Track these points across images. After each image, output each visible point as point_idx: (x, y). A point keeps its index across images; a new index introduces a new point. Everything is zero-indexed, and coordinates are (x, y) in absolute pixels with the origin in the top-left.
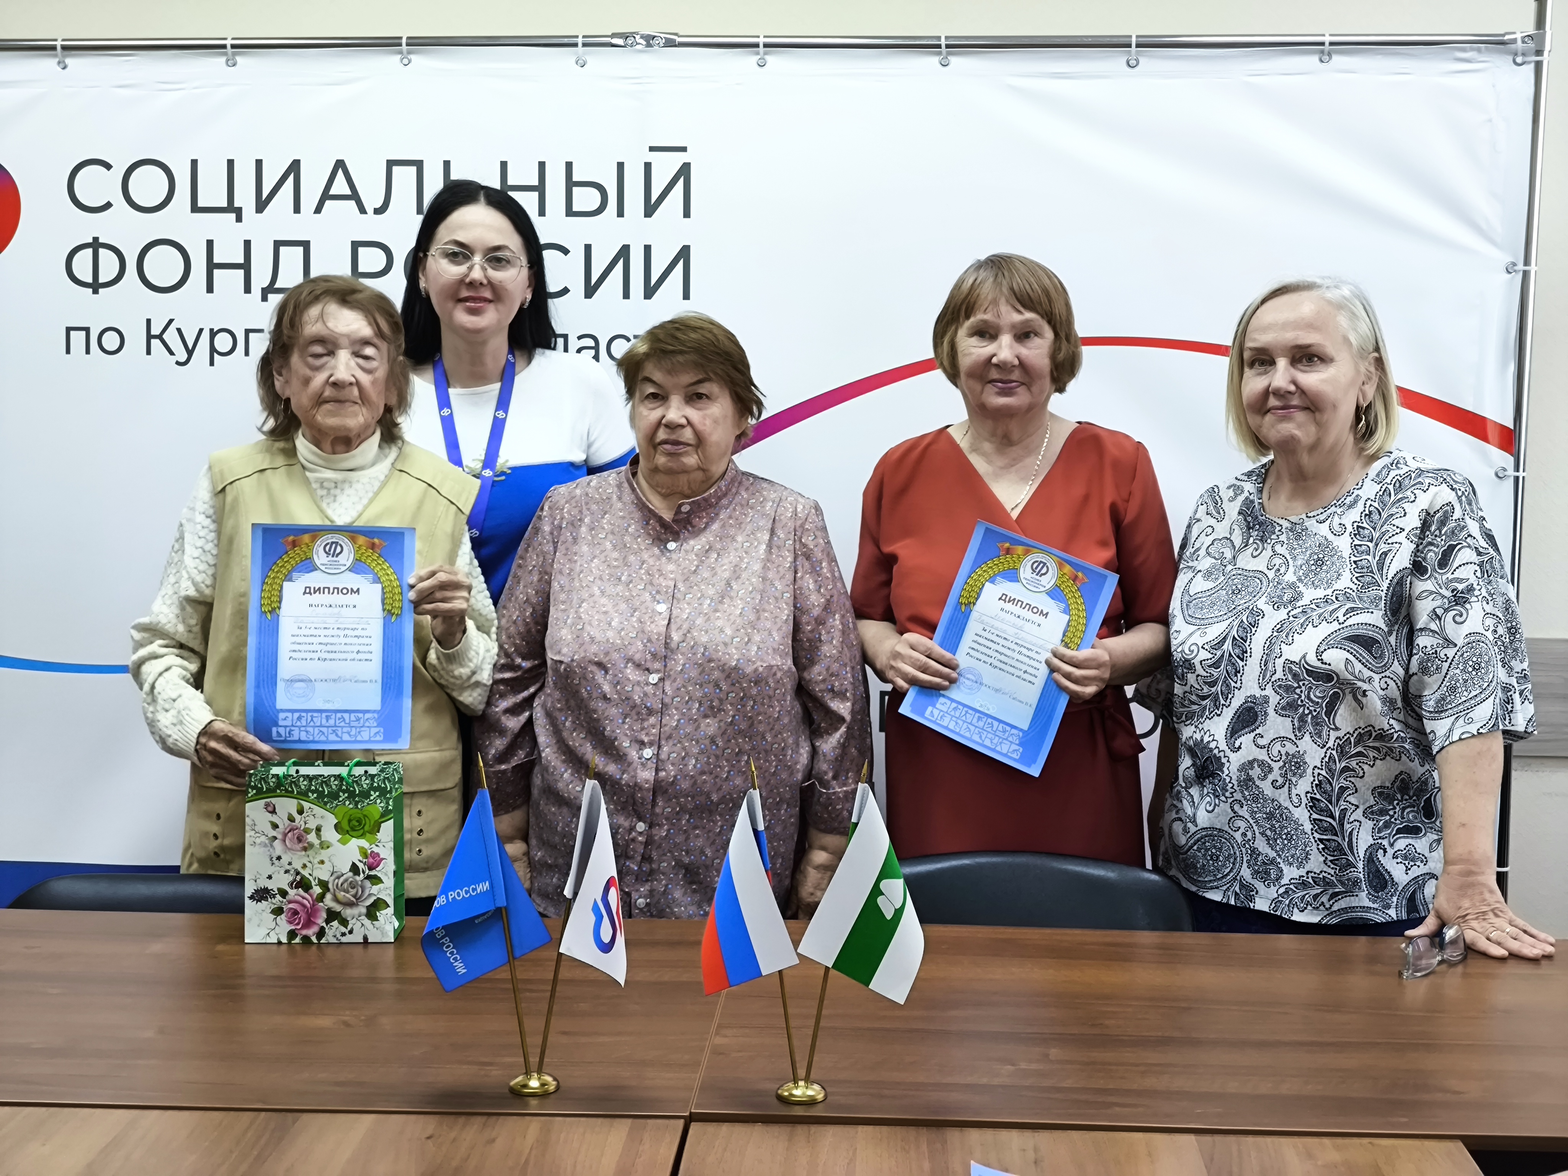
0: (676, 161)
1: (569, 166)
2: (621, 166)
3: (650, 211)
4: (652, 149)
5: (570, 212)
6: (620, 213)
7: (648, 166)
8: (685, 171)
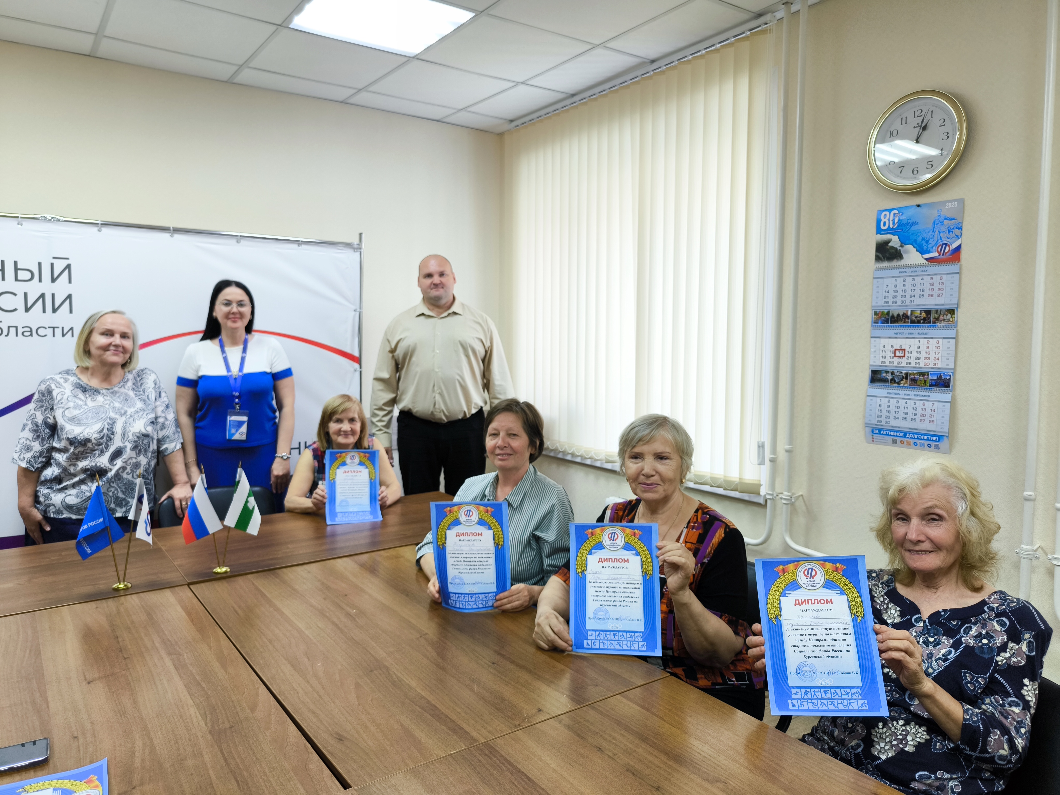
0: (64, 263)
1: (16, 263)
2: (40, 264)
3: (53, 280)
4: (54, 258)
5: (16, 279)
6: (40, 280)
7: (52, 265)
8: (68, 267)
